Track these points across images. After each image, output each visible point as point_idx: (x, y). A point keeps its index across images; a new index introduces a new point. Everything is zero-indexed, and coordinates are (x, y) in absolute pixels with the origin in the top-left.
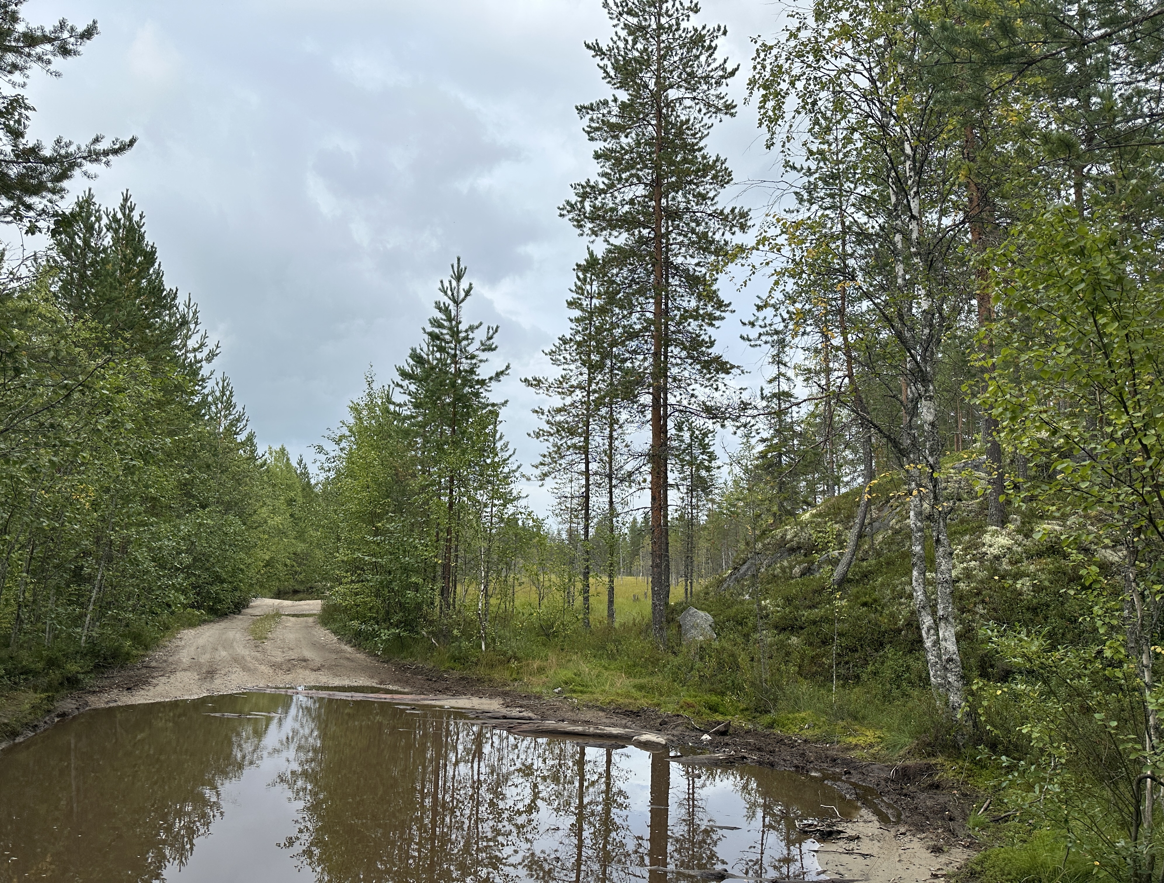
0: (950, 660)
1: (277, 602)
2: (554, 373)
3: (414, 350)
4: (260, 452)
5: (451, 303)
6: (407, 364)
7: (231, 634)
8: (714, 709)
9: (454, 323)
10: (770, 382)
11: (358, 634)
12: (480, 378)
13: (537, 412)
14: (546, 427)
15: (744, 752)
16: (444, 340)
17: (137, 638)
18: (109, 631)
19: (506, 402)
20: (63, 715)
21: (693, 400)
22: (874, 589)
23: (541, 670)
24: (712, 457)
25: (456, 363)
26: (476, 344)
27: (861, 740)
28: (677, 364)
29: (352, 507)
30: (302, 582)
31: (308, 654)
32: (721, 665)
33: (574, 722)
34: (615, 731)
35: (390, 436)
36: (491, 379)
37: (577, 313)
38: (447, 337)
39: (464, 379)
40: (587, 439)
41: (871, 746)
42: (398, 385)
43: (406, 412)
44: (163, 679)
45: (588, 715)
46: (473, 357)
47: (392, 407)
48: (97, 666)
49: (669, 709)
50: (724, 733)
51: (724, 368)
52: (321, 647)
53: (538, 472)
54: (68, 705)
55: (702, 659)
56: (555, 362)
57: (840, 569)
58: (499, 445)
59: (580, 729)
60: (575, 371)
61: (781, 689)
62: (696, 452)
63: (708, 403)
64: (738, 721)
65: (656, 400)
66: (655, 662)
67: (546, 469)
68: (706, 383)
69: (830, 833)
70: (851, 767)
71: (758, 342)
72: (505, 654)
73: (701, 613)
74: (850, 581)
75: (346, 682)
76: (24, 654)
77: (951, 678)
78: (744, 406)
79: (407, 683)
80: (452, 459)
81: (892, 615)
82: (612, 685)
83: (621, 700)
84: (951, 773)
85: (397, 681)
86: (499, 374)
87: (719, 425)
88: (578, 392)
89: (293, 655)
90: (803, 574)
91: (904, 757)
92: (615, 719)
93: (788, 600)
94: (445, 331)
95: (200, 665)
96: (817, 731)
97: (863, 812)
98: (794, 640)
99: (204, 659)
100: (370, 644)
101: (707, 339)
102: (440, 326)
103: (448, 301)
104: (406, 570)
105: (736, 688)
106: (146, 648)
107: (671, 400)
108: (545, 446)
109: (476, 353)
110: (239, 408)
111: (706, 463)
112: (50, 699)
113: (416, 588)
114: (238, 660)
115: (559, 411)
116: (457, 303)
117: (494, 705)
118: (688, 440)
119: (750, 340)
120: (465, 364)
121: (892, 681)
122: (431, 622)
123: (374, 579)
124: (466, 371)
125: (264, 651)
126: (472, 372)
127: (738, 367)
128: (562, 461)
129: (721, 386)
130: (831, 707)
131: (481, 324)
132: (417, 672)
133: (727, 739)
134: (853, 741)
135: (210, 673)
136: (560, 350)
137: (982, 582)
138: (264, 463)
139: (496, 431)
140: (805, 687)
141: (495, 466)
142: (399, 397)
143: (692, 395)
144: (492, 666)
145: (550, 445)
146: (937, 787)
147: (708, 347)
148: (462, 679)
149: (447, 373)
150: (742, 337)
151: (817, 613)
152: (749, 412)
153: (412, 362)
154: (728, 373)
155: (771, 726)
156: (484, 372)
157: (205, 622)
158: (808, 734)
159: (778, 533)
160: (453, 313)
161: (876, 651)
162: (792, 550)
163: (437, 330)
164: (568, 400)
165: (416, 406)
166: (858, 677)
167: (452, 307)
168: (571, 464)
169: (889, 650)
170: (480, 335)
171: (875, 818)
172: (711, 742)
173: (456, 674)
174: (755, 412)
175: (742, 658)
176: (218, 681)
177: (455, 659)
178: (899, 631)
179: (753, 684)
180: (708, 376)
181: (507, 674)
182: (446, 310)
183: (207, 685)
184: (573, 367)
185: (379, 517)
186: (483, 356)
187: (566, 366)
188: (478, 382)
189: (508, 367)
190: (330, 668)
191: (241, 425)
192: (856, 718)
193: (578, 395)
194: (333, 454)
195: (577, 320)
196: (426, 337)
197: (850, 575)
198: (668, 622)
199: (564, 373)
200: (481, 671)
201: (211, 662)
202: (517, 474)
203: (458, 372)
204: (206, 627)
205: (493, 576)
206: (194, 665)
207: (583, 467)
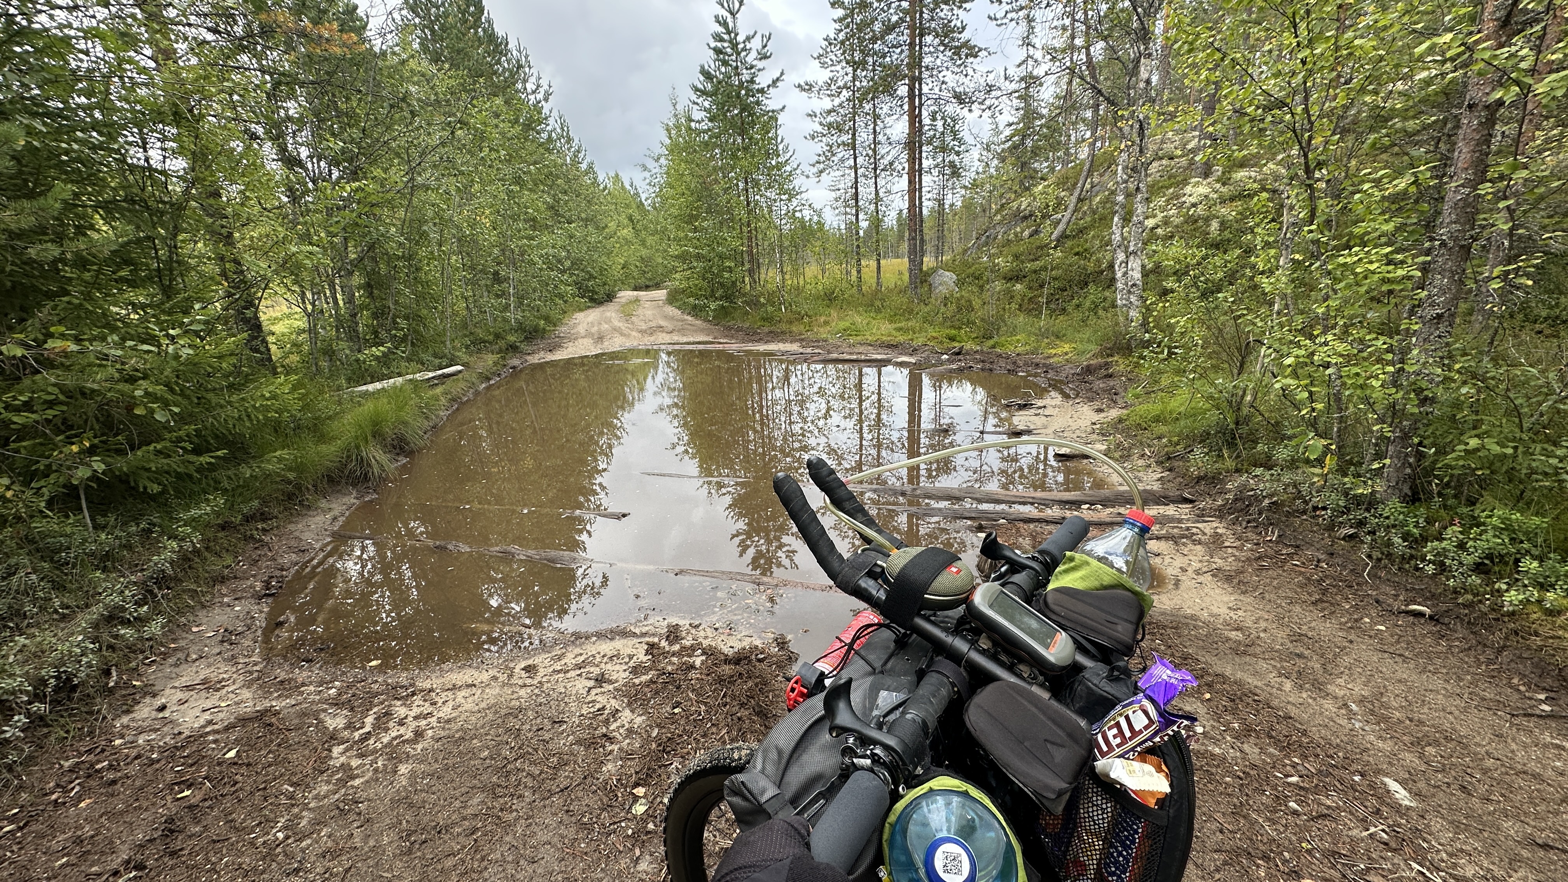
0: (1134, 285)
1: (635, 293)
2: (823, 75)
3: (702, 67)
4: (600, 178)
5: (729, 15)
6: (699, 80)
7: (608, 314)
8: (952, 339)
9: (733, 35)
10: (1019, 66)
11: (695, 307)
12: (760, 86)
13: (810, 115)
14: (819, 129)
15: (971, 364)
16: (726, 53)
17: (547, 319)
18: (527, 314)
19: (784, 107)
20: (514, 368)
21: (944, 86)
22: (1086, 241)
23: (826, 323)
24: (961, 142)
25: (739, 75)
26: (753, 54)
27: (1059, 351)
28: (930, 52)
29: (674, 211)
30: (650, 279)
31: (663, 323)
32: (960, 309)
33: (851, 354)
34: (879, 357)
35: (695, 151)
36: (769, 86)
37: (840, 12)
38: (729, 50)
39: (748, 90)
40: (854, 135)
41: (1066, 354)
42: (695, 103)
43: (704, 126)
44: (571, 344)
45: (861, 349)
46: (752, 67)
47: (693, 124)
48: (526, 338)
49: (919, 341)
50: (958, 354)
51: (973, 52)
52: (672, 318)
53: (815, 170)
54: (516, 362)
55: (945, 305)
56: (823, 65)
57: (1061, 227)
58: (781, 147)
59: (855, 357)
60: (842, 73)
61: (1003, 321)
62: (948, 139)
63: (957, 90)
64: (969, 346)
65: (911, 89)
66: (911, 312)
67: (822, 166)
68: (956, 70)
69: (1025, 405)
70: (1047, 368)
71: (1004, 21)
72: (799, 313)
73: (947, 273)
74: (1067, 237)
75: (691, 339)
76: (479, 331)
77: (1133, 299)
78: (990, 88)
79: (732, 337)
80: (744, 163)
81: (1098, 260)
82: (878, 329)
83: (884, 338)
84: (1122, 366)
85: (726, 336)
86: (775, 83)
87: (966, 109)
88: (844, 92)
89: (653, 324)
90: (1031, 236)
91: (1090, 359)
92: (880, 350)
93: (1016, 257)
94: (726, 45)
95: (593, 335)
96: (1028, 347)
97: (1053, 393)
98: (1018, 286)
99: (594, 330)
100: (703, 314)
101: (959, 25)
102: (722, 40)
103: (726, 14)
104: (721, 257)
105: (969, 323)
106: (555, 325)
107: (925, 89)
108: (819, 147)
109: (754, 63)
110: (576, 141)
111: (957, 149)
112: (504, 358)
113: (730, 270)
114: (615, 329)
115: (829, 112)
116: (733, 14)
117: (795, 347)
118: (941, 129)
119: (996, 19)
120: (746, 76)
121: (1089, 310)
122: (744, 295)
123: (699, 265)
124: (747, 82)
125: (633, 323)
126: (752, 81)
127: (985, 49)
128: (835, 159)
129: (970, 72)
130: (1040, 329)
131: (756, 33)
132: (739, 329)
133: (960, 357)
134: (1053, 351)
135: (600, 339)
136: (827, 53)
137: (1177, 226)
138: (605, 188)
139: (777, 136)
140: (1021, 318)
141: (779, 166)
142: (697, 115)
143: (943, 82)
144: (791, 323)
145: (823, 144)
146: (1111, 376)
147: (960, 33)
148: (771, 332)
149: (732, 86)
150: (990, 17)
151: (1038, 264)
152: (994, 93)
153: (702, 78)
154: (976, 56)
155: (994, 347)
156: (763, 80)
157: (589, 307)
158: (1019, 350)
159: (1015, 205)
160: (731, 25)
161: (1082, 289)
162: (1025, 218)
163: (719, 45)
164: (837, 101)
165: (711, 120)
166: (1064, 310)
167: (730, 20)
168: (842, 160)
169: (1092, 288)
170: (756, 44)
171: (1060, 396)
172: (948, 360)
173: (766, 330)
174: (999, 93)
175: (976, 303)
176: (606, 343)
177: (763, 319)
178: (1102, 272)
179: (983, 320)
180: (959, 62)
181: (802, 327)
182: (724, 24)
183: (599, 346)
184: (838, 68)
185: (696, 218)
186: (760, 64)
187: (833, 68)
188: (759, 91)
189: (782, 74)
190: (679, 331)
191: (581, 155)
192: (1058, 337)
193: (845, 94)
194: (654, 171)
195: (841, 20)
196: (712, 52)
197: (1068, 232)
198: (922, 283)
199: (832, 75)
200: (784, 327)
201: (599, 332)
202: (798, 172)
203: (741, 83)
204: (590, 311)
205: (786, 258)
206: (588, 334)
207: (851, 162)
